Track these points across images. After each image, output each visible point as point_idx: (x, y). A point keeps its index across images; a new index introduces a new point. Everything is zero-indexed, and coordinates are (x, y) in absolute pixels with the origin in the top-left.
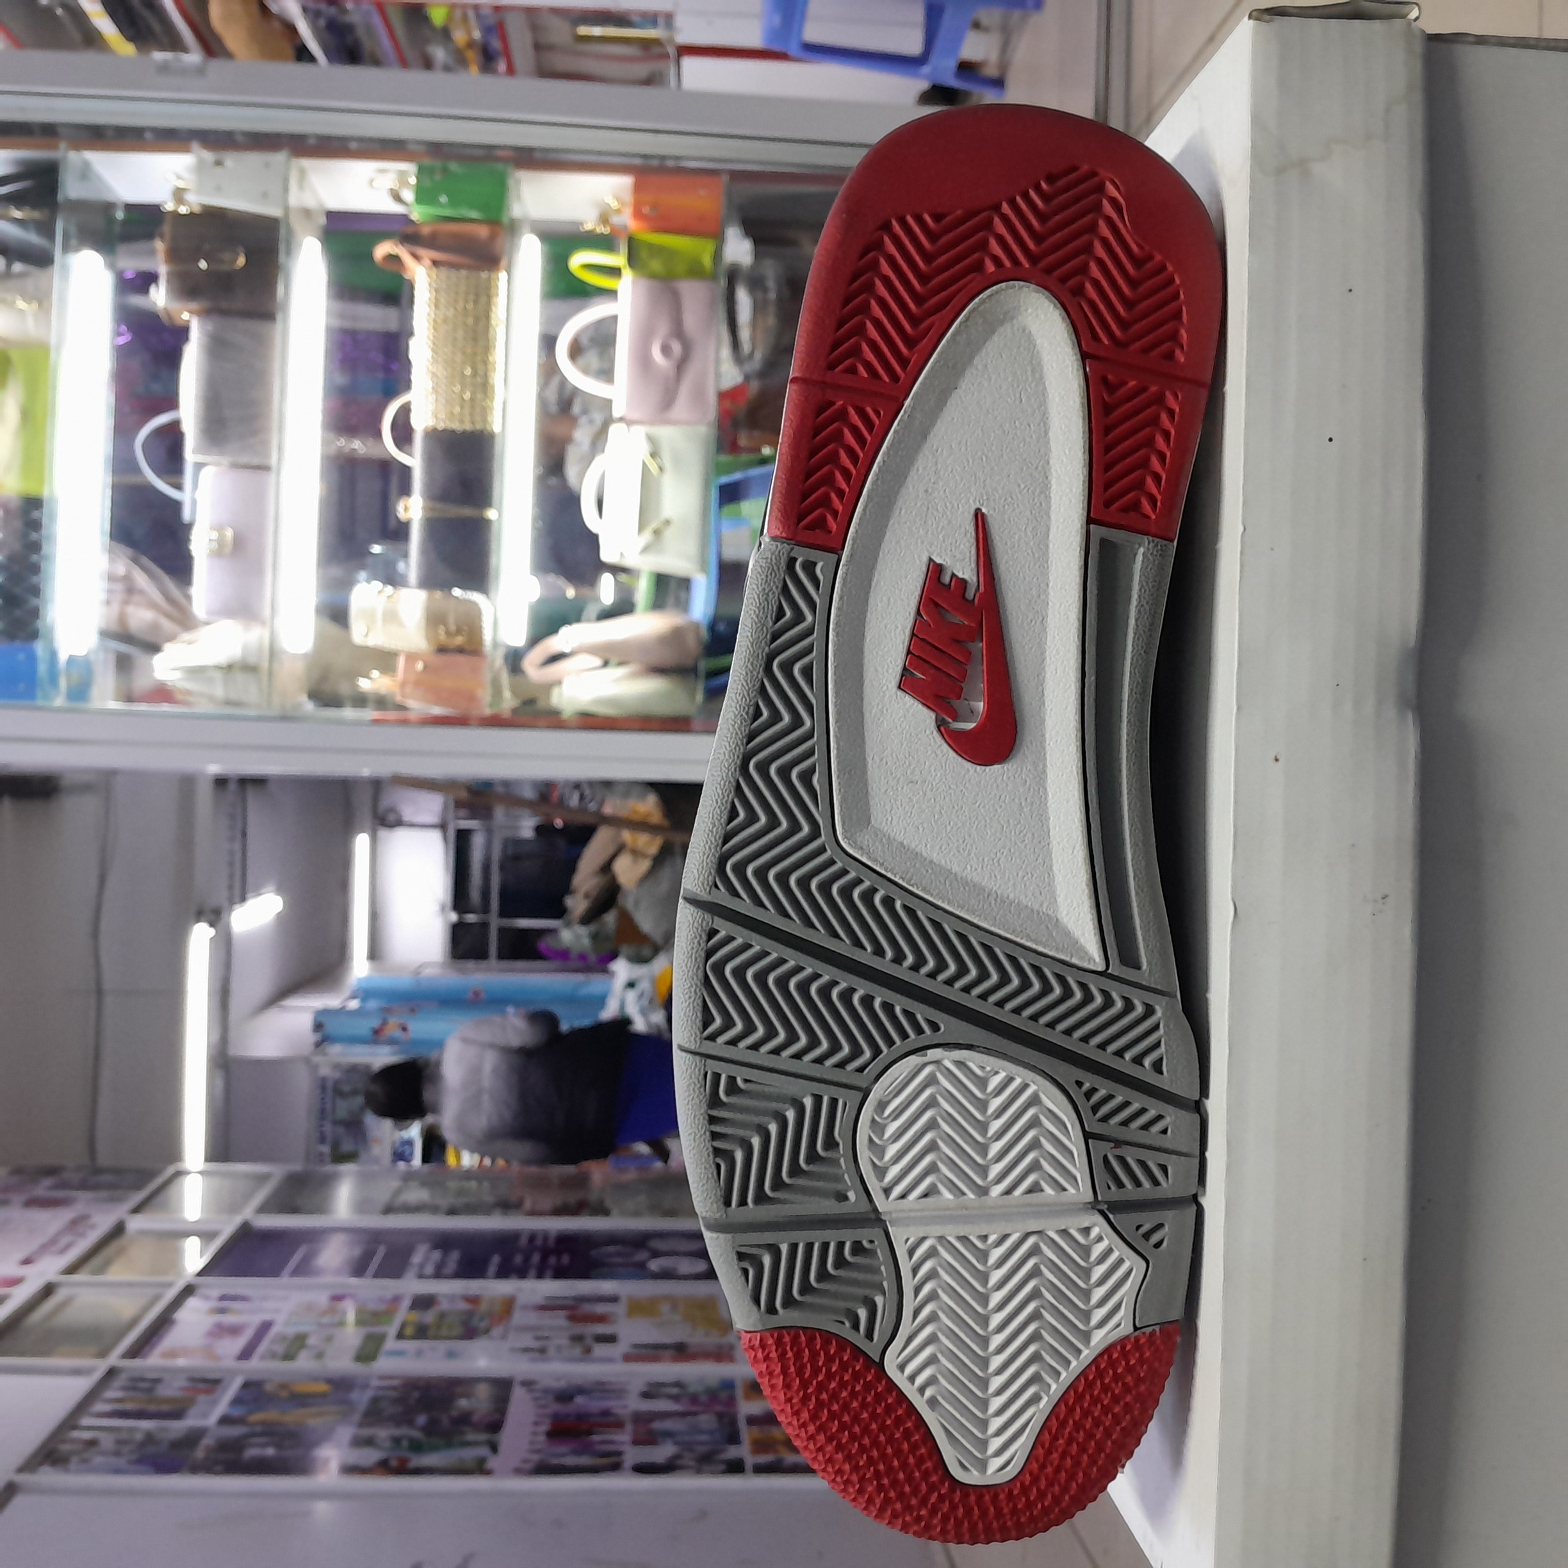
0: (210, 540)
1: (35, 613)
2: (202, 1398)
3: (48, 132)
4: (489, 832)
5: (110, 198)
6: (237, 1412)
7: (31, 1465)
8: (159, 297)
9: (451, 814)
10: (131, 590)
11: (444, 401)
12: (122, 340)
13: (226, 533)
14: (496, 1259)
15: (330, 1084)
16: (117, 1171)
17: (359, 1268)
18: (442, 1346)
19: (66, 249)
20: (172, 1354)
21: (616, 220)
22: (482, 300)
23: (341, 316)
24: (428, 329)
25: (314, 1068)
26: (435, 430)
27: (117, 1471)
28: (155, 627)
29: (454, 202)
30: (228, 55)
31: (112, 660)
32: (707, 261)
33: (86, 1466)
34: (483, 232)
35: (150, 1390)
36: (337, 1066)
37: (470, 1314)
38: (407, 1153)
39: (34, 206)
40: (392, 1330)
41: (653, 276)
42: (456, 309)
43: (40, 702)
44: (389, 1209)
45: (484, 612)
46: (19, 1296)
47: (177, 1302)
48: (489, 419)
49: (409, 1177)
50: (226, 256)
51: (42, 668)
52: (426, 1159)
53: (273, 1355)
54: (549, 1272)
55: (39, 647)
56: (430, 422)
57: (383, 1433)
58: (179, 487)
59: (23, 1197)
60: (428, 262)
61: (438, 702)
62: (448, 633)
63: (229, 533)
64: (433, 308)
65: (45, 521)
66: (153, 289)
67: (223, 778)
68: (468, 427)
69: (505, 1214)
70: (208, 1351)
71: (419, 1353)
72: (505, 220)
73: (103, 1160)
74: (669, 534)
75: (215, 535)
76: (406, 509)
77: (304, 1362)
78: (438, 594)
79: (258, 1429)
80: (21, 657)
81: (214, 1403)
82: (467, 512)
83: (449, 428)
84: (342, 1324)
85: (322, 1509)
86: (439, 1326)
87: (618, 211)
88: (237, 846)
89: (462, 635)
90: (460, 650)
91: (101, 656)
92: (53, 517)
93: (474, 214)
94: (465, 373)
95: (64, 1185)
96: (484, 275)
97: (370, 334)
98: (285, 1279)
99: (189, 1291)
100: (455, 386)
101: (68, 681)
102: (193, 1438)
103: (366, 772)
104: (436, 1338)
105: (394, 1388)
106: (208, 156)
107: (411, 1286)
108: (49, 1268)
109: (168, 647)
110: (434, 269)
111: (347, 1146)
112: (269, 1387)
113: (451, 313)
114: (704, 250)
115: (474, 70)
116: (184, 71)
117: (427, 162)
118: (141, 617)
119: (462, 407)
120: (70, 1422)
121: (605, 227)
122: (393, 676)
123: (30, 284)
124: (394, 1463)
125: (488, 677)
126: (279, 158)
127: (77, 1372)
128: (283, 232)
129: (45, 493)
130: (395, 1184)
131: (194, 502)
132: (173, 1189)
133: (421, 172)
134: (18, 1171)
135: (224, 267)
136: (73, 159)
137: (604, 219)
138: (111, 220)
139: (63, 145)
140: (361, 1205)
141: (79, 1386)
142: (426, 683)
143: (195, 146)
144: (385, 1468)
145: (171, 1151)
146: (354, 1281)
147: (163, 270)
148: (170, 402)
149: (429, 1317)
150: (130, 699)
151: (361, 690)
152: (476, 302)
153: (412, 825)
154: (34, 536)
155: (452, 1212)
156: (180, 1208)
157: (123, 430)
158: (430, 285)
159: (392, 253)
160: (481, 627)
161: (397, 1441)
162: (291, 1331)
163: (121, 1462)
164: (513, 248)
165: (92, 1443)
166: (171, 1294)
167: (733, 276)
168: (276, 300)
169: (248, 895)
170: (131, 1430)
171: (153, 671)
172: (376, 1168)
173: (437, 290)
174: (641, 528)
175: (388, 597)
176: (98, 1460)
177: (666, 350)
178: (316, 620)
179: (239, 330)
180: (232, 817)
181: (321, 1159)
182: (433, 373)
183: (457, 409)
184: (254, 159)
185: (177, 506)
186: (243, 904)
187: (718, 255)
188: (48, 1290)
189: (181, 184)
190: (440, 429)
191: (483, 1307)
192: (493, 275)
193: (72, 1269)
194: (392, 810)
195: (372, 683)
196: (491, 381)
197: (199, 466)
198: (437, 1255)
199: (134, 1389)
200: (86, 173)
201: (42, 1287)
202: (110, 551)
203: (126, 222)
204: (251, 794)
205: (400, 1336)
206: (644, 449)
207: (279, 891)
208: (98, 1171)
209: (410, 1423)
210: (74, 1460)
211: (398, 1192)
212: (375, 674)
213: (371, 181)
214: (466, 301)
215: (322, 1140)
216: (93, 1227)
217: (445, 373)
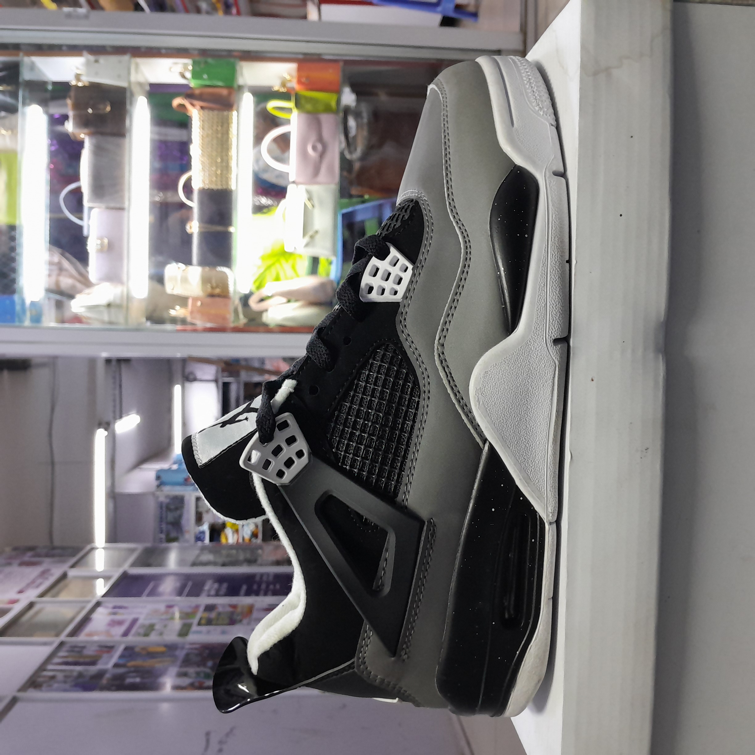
0: (97, 244)
1: (14, 281)
2: (105, 656)
3: (16, 47)
4: (238, 383)
5: (45, 79)
6: (122, 662)
7: (24, 688)
8: (69, 127)
9: (220, 375)
10: (61, 269)
11: (208, 175)
12: (53, 148)
13: (104, 241)
14: (244, 587)
15: (164, 505)
16: (63, 548)
17: (180, 592)
18: (219, 628)
19: (24, 104)
20: (90, 635)
21: (289, 85)
22: (225, 124)
23: (159, 134)
24: (200, 140)
25: (157, 497)
26: (204, 189)
27: (65, 690)
28: (73, 287)
29: (210, 78)
30: (101, 8)
31: (53, 303)
32: (333, 104)
33: (50, 688)
34: (225, 92)
35: (79, 652)
36: (167, 497)
37: (232, 613)
38: (202, 538)
39: (8, 84)
40: (196, 621)
41: (308, 112)
42: (212, 130)
43: (17, 324)
44: (194, 564)
45: (229, 277)
46: (17, 609)
47: (93, 610)
48: (230, 183)
49: (204, 549)
50: (101, 106)
51: (18, 308)
52: (211, 540)
53: (138, 634)
54: (270, 592)
55: (16, 297)
56: (201, 185)
57: (191, 670)
58: (81, 219)
59: (18, 561)
60: (198, 107)
61: (210, 321)
62: (212, 288)
63: (106, 241)
64: (202, 130)
65: (17, 237)
66: (66, 123)
67: (109, 359)
68: (220, 187)
69: (249, 565)
70: (108, 633)
71: (208, 632)
72: (235, 86)
73: (57, 542)
74: (318, 237)
75: (99, 242)
76: (191, 228)
77: (153, 637)
78: (207, 269)
79: (132, 669)
80: (8, 302)
81: (111, 657)
82: (219, 228)
83: (210, 188)
84: (172, 618)
85: (165, 707)
86: (217, 619)
87: (290, 81)
88: (117, 392)
89: (219, 288)
90: (219, 296)
91: (47, 302)
92: (21, 234)
93: (220, 83)
94: (218, 161)
95: (39, 555)
96: (225, 113)
97: (173, 143)
98: (144, 598)
99: (98, 604)
100: (213, 167)
101: (31, 314)
102: (100, 674)
103: (179, 355)
104: (217, 624)
105: (196, 649)
106: (92, 58)
107: (204, 600)
108: (31, 595)
109: (78, 297)
110: (202, 111)
111: (173, 534)
112: (137, 650)
113: (210, 132)
114: (331, 99)
115: (220, 14)
116: (79, 17)
117: (197, 59)
118: (66, 282)
119: (216, 178)
120: (42, 668)
121: (284, 89)
122: (186, 308)
123: (7, 122)
124: (197, 684)
125: (231, 308)
126: (126, 58)
127: (45, 644)
128: (128, 94)
129: (17, 223)
130: (197, 552)
131: (89, 226)
132: (90, 556)
133: (195, 64)
134: (15, 549)
135: (101, 112)
136: (27, 60)
137: (283, 85)
138: (46, 90)
139: (21, 54)
140: (181, 562)
141: (46, 651)
142: (203, 311)
143: (85, 53)
144: (193, 687)
145: (89, 538)
146: (178, 598)
147: (71, 114)
148: (76, 178)
149: (213, 615)
150: (63, 322)
151: (172, 316)
152: (222, 126)
153: (201, 380)
154: (12, 244)
155: (224, 565)
156: (93, 565)
157: (54, 192)
158: (200, 118)
159: (181, 103)
160: (228, 284)
161: (198, 674)
162: (147, 622)
163: (67, 686)
164: (240, 99)
165: (53, 678)
166: (89, 606)
167: (347, 111)
168: (125, 127)
169: (123, 415)
170: (71, 671)
171: (71, 308)
172: (186, 545)
173: (203, 121)
174: (304, 235)
175: (183, 270)
176: (56, 685)
177: (314, 148)
178: (149, 282)
179: (109, 142)
180: (114, 378)
181: (161, 541)
182: (202, 161)
183: (214, 179)
184: (113, 59)
185: (80, 228)
186: (121, 419)
187: (338, 101)
188: (31, 605)
189: (79, 72)
190: (207, 189)
191: (239, 610)
192: (230, 113)
193: (42, 595)
194: (192, 373)
195: (177, 312)
196: (230, 165)
197: (91, 209)
198: (216, 586)
199: (72, 651)
200: (33, 67)
201: (27, 605)
202: (50, 250)
203: (53, 91)
204: (123, 366)
205: (199, 624)
206: (305, 196)
207: (138, 413)
208: (54, 548)
209: (204, 665)
210: (45, 685)
211: (198, 556)
212: (178, 307)
213: (170, 68)
214: (218, 126)
215: (161, 532)
216: (52, 575)
217: (208, 161)
